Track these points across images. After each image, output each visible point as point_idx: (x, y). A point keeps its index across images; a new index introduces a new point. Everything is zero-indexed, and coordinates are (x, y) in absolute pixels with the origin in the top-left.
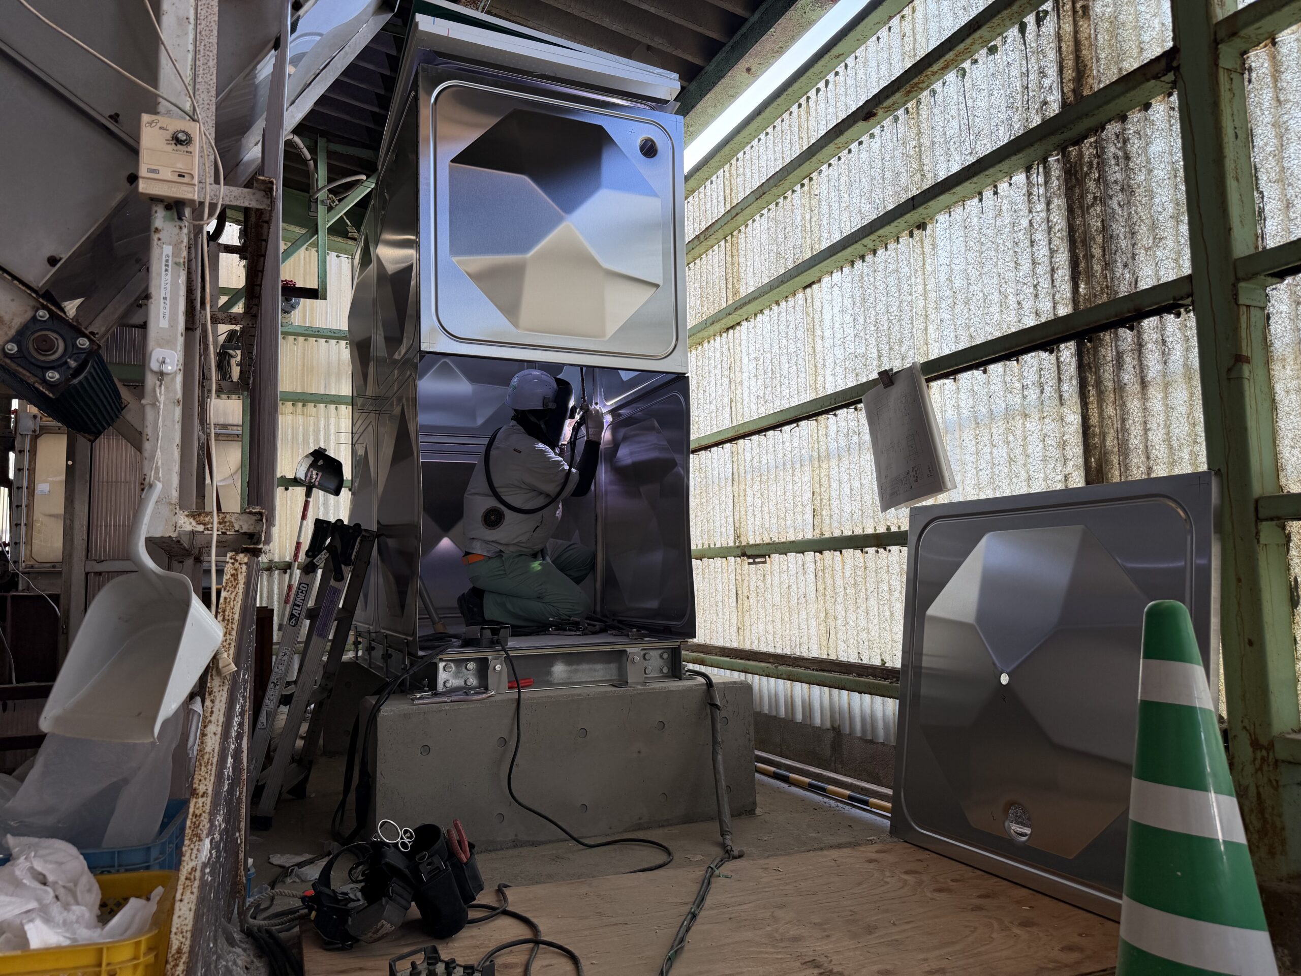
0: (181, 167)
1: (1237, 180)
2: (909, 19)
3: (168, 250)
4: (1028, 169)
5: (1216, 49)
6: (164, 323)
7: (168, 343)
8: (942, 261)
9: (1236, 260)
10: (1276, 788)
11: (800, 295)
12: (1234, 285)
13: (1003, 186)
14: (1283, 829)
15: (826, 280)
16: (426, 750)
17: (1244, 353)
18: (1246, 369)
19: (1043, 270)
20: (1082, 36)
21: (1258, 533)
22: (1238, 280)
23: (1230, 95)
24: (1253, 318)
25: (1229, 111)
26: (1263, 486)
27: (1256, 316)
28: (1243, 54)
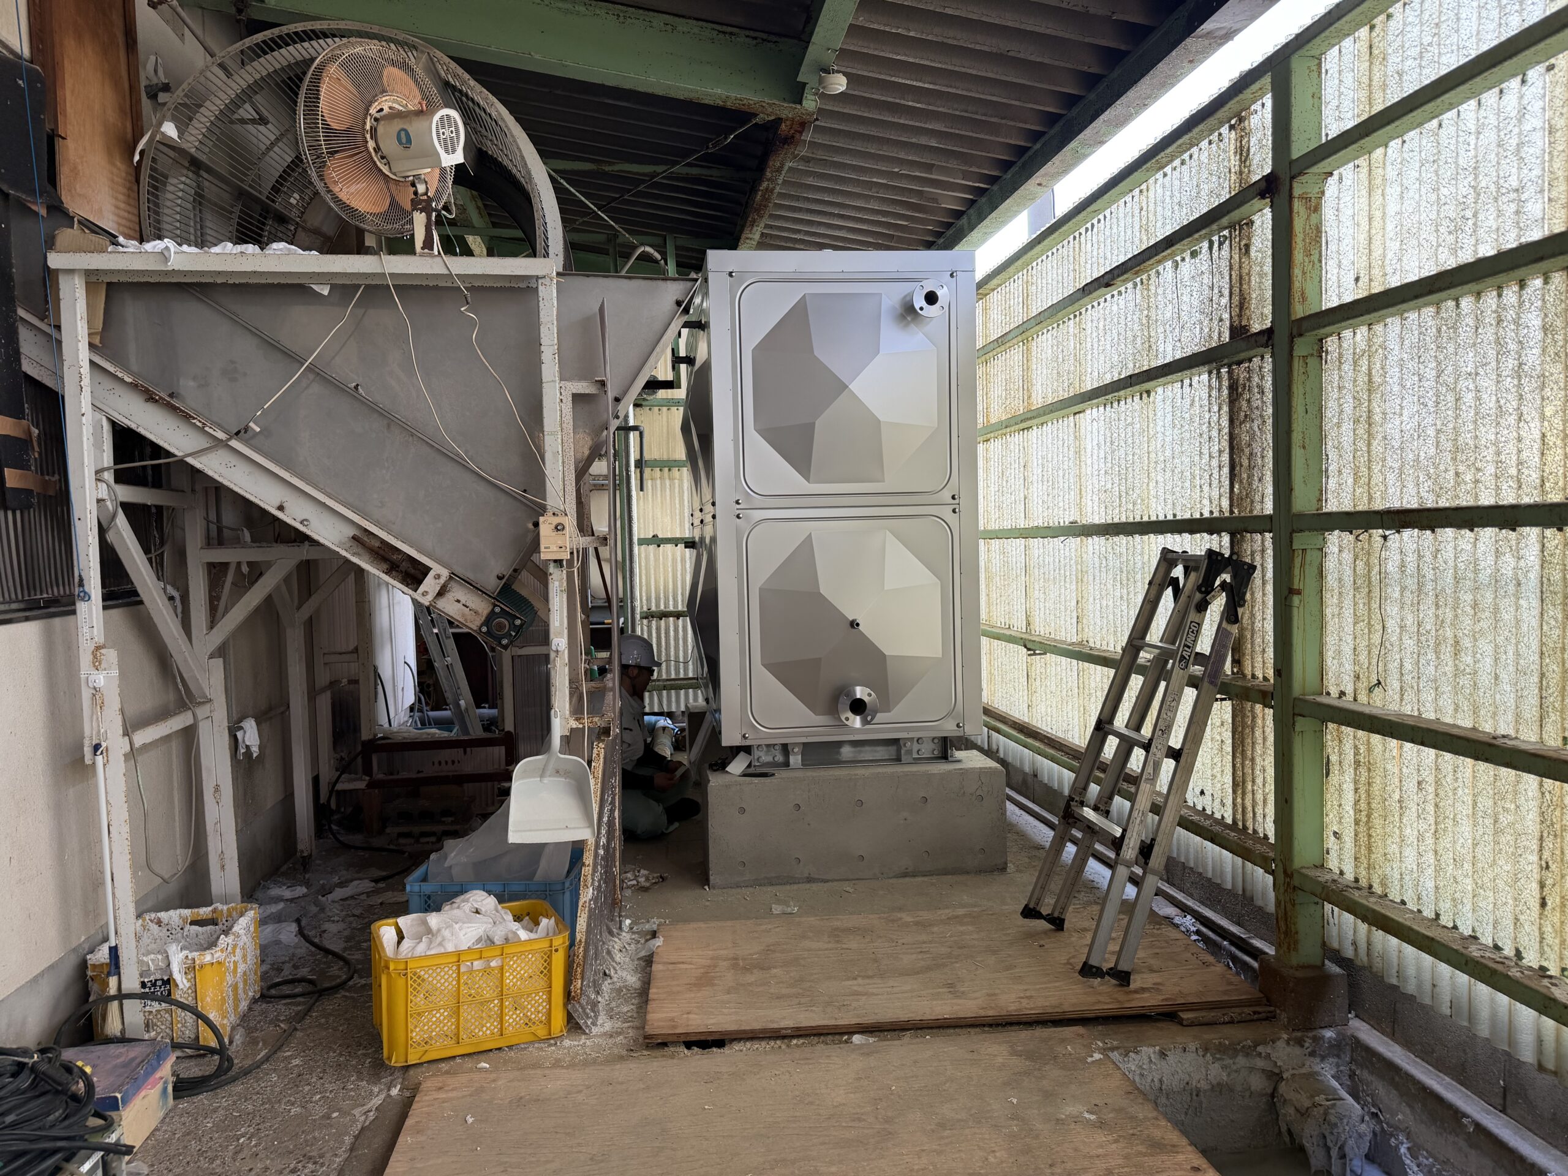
0: (560, 543)
2: (1145, 193)
3: (557, 584)
4: (1210, 373)
5: (1292, 341)
6: (557, 624)
7: (560, 635)
9: (1295, 515)
10: (1294, 905)
11: (1071, 418)
12: (1291, 534)
13: (1195, 379)
15: (1088, 412)
17: (1296, 587)
18: (1296, 600)
20: (1245, 271)
21: (1294, 724)
22: (1294, 531)
23: (1303, 377)
24: (1308, 558)
25: (1301, 391)
26: (1304, 688)
27: (1312, 556)
28: (1321, 340)
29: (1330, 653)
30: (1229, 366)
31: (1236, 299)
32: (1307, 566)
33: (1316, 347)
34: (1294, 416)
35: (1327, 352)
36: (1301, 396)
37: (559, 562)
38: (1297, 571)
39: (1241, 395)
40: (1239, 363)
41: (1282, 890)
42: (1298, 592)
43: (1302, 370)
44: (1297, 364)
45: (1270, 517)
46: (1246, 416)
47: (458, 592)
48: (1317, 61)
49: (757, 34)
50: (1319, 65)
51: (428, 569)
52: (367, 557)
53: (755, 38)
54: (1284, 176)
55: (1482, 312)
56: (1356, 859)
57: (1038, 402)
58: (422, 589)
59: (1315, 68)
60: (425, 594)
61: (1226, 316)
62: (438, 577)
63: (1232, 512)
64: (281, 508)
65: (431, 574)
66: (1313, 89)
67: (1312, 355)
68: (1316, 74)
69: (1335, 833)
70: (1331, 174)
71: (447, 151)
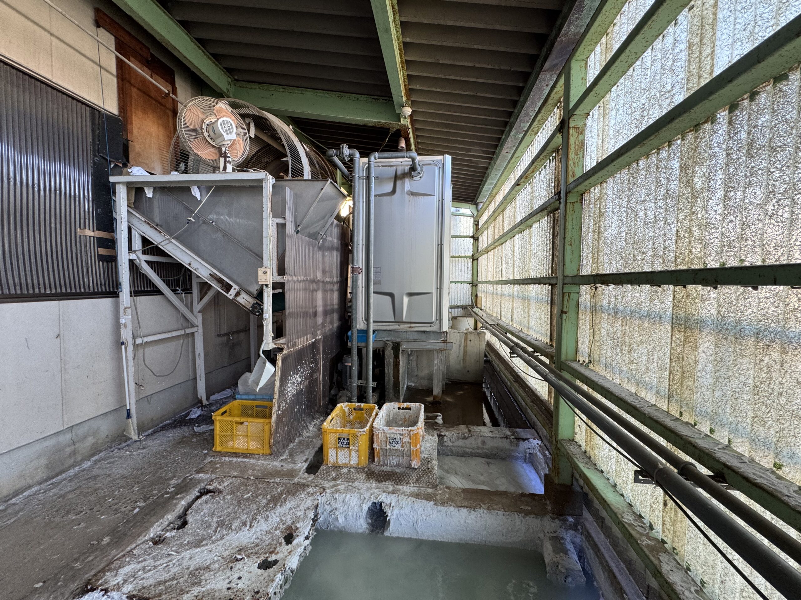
1: (571, 245)
4: (548, 216)
5: (567, 195)
8: (533, 241)
9: (566, 276)
12: (563, 286)
13: (543, 220)
17: (564, 310)
19: (548, 254)
20: (559, 170)
22: (564, 284)
23: (572, 212)
24: (571, 297)
25: (571, 218)
26: (566, 356)
27: (574, 296)
28: (582, 195)
29: (581, 342)
30: (553, 212)
32: (571, 301)
33: (580, 198)
34: (567, 231)
35: (584, 200)
36: (570, 221)
37: (267, 285)
38: (565, 303)
39: (556, 224)
40: (556, 210)
42: (567, 313)
43: (571, 209)
44: (569, 206)
46: (557, 233)
47: (243, 295)
48: (585, 62)
50: (586, 64)
51: (231, 286)
52: (215, 282)
53: (386, 100)
56: (586, 442)
58: (230, 293)
59: (584, 66)
60: (231, 295)
62: (235, 289)
63: (552, 275)
64: (190, 264)
65: (233, 288)
66: (583, 76)
67: (577, 202)
68: (583, 69)
69: (579, 426)
70: (588, 114)
71: (228, 134)
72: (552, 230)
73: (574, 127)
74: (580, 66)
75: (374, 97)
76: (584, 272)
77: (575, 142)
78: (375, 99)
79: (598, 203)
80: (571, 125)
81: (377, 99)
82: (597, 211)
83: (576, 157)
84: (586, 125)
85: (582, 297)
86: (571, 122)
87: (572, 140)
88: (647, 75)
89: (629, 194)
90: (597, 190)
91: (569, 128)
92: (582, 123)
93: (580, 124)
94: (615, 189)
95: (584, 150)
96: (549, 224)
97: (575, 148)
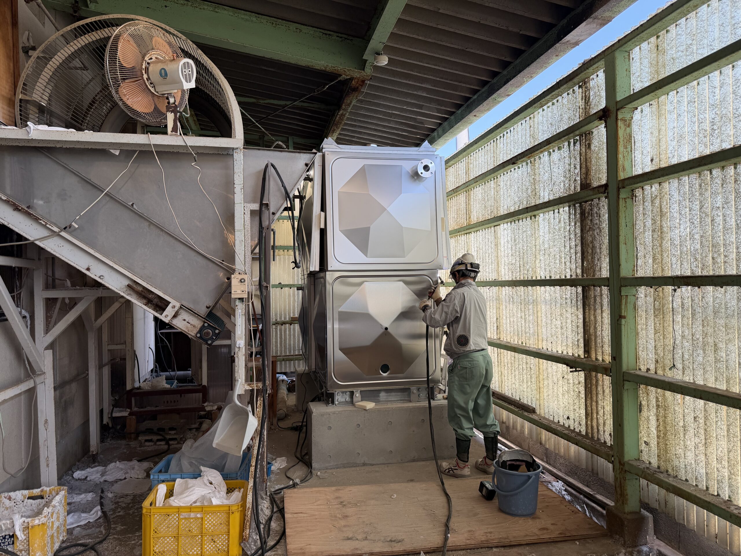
0: (242, 289)
1: (626, 244)
2: (532, 119)
3: (240, 311)
4: (569, 207)
5: (619, 191)
6: (239, 333)
7: (240, 338)
8: (541, 234)
9: (622, 278)
10: (625, 480)
11: (493, 228)
12: (620, 288)
13: (561, 210)
14: (627, 495)
15: (502, 225)
16: (330, 428)
17: (623, 314)
18: (623, 321)
19: (573, 251)
20: (588, 157)
21: (623, 385)
22: (621, 286)
23: (625, 209)
24: (629, 300)
25: (624, 215)
26: (628, 367)
27: (631, 299)
28: (633, 190)
29: (640, 349)
30: (580, 203)
31: (584, 170)
32: (628, 304)
33: (630, 194)
34: (621, 228)
35: (636, 196)
36: (624, 218)
37: (241, 299)
38: (623, 307)
39: (587, 217)
40: (586, 202)
41: (618, 471)
42: (624, 317)
43: (624, 205)
44: (621, 202)
45: (607, 279)
46: (590, 228)
47: (184, 315)
48: (628, 54)
49: (342, 35)
50: (629, 55)
51: (168, 303)
52: (135, 296)
53: (341, 37)
54: (613, 109)
55: (725, 176)
56: (658, 456)
57: (474, 220)
58: (165, 313)
59: (627, 57)
60: (166, 316)
61: (578, 178)
62: (174, 307)
63: (583, 276)
64: (88, 269)
65: (170, 306)
66: (626, 67)
67: (629, 198)
68: (627, 60)
69: (645, 442)
70: (637, 108)
71: (187, 81)
72: (578, 224)
73: (622, 120)
74: (624, 56)
75: (326, 32)
76: (640, 273)
77: (624, 135)
78: (326, 34)
79: (657, 202)
80: (620, 117)
81: (329, 35)
82: (657, 210)
83: (625, 150)
84: (632, 118)
85: (639, 299)
86: (619, 113)
87: (621, 133)
88: (715, 93)
89: (702, 199)
90: (653, 189)
91: (617, 119)
92: (629, 116)
93: (628, 117)
94: (681, 191)
95: (631, 144)
96: (572, 216)
97: (623, 141)
